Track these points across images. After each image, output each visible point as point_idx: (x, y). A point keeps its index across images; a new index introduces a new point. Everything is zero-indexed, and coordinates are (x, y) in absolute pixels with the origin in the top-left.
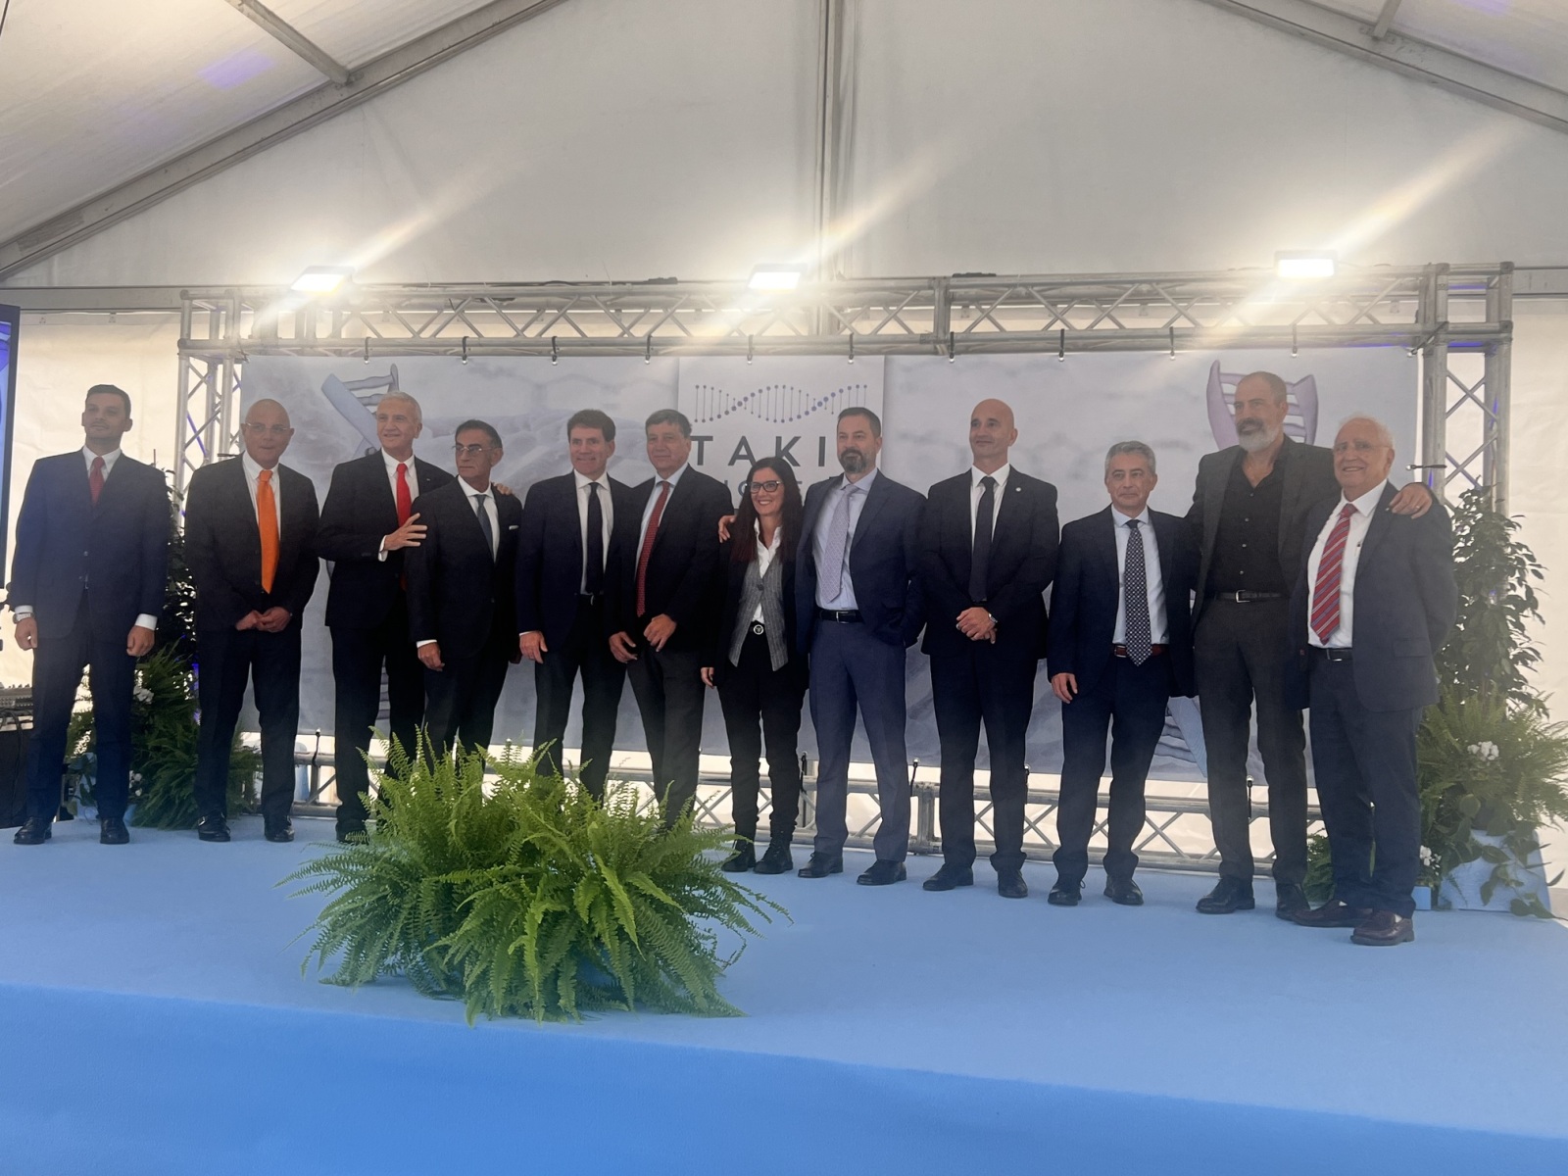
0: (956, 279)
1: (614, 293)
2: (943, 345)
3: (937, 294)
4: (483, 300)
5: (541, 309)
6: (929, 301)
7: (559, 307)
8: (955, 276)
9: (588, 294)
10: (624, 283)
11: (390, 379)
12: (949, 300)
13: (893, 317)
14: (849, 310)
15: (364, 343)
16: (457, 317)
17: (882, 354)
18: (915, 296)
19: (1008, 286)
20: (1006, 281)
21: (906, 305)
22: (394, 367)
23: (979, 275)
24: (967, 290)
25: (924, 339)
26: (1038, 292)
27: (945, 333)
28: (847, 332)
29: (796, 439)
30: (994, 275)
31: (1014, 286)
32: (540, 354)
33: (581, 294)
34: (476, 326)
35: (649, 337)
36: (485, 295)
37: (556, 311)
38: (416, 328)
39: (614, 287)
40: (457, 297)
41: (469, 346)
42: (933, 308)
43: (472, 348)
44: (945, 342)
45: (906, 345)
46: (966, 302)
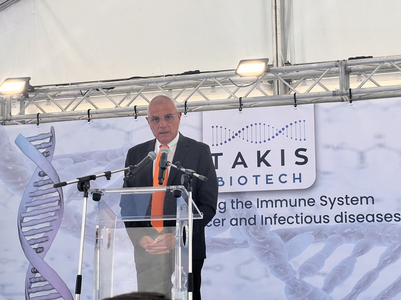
0: (350, 61)
1: (166, 81)
2: (345, 96)
3: (340, 69)
4: (98, 90)
5: (128, 92)
6: (337, 73)
7: (138, 90)
8: (350, 59)
9: (152, 82)
10: (171, 75)
11: (51, 135)
12: (348, 72)
13: (317, 83)
14: (295, 81)
15: (36, 117)
16: (85, 100)
17: (312, 103)
18: (328, 71)
19: (380, 62)
20: (378, 60)
21: (324, 77)
22: (52, 128)
23: (363, 57)
24: (357, 66)
25: (335, 94)
26: (397, 64)
27: (346, 89)
28: (293, 93)
29: (268, 152)
30: (372, 57)
31: (383, 62)
32: (129, 116)
33: (149, 83)
34: (95, 104)
35: (186, 102)
36: (99, 87)
37: (137, 93)
38: (64, 107)
39: (166, 77)
40: (84, 89)
41: (91, 114)
42: (339, 77)
43: (93, 115)
44: (347, 94)
45: (326, 97)
46: (360, 72)
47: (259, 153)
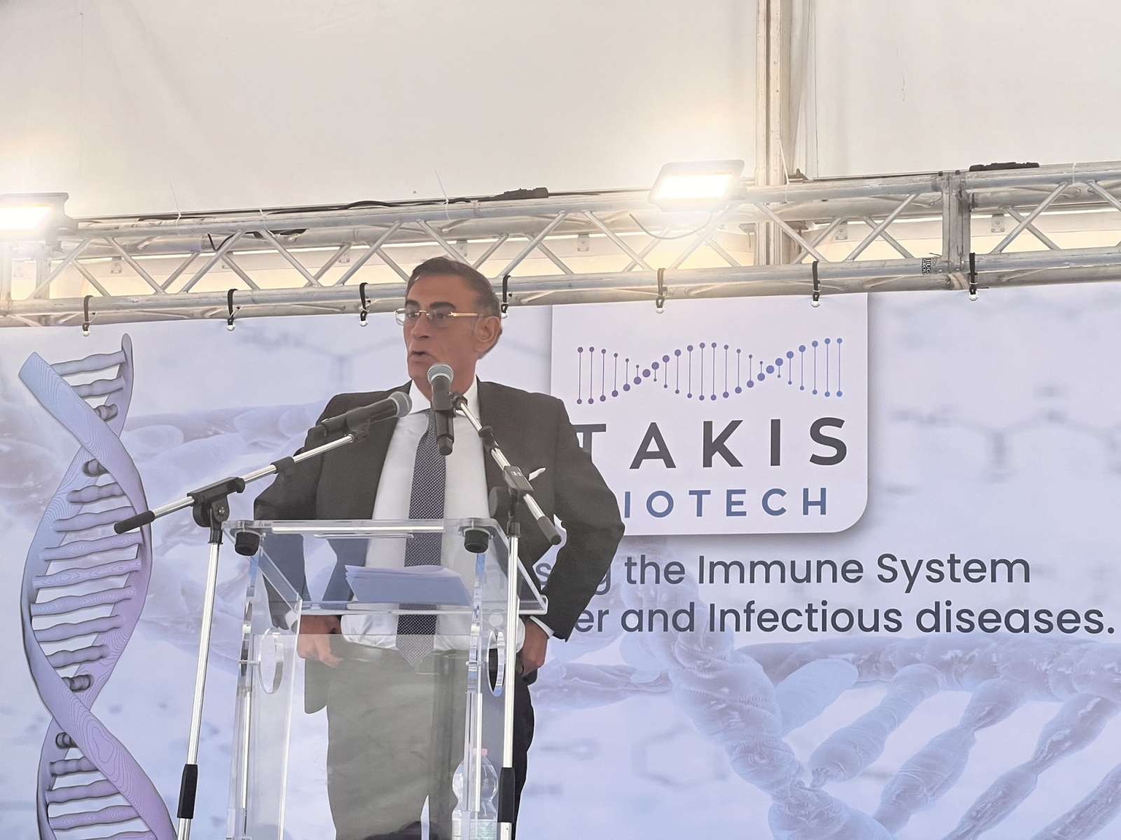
0: (975, 173)
1: (452, 216)
2: (958, 274)
3: (946, 197)
4: (257, 235)
5: (344, 243)
6: (936, 208)
7: (371, 240)
8: (973, 169)
9: (413, 219)
10: (467, 200)
11: (121, 358)
12: (967, 206)
13: (879, 234)
14: (816, 227)
15: (82, 305)
16: (220, 262)
17: (863, 290)
18: (913, 201)
19: (1058, 181)
20: (1054, 174)
21: (899, 216)
22: (126, 338)
23: (1012, 166)
24: (992, 189)
25: (928, 266)
26: (1106, 188)
27: (961, 255)
28: (810, 260)
29: (734, 425)
30: (1036, 165)
31: (1068, 180)
32: (343, 310)
33: (402, 219)
34: (249, 274)
35: (506, 277)
36: (262, 227)
37: (368, 247)
38: (160, 282)
39: (451, 205)
40: (219, 232)
41: (237, 303)
42: (940, 218)
43: (242, 306)
44: (961, 269)
45: (903, 276)
46: (999, 208)
47: (708, 426)
